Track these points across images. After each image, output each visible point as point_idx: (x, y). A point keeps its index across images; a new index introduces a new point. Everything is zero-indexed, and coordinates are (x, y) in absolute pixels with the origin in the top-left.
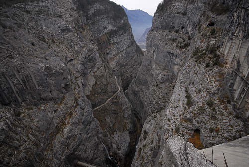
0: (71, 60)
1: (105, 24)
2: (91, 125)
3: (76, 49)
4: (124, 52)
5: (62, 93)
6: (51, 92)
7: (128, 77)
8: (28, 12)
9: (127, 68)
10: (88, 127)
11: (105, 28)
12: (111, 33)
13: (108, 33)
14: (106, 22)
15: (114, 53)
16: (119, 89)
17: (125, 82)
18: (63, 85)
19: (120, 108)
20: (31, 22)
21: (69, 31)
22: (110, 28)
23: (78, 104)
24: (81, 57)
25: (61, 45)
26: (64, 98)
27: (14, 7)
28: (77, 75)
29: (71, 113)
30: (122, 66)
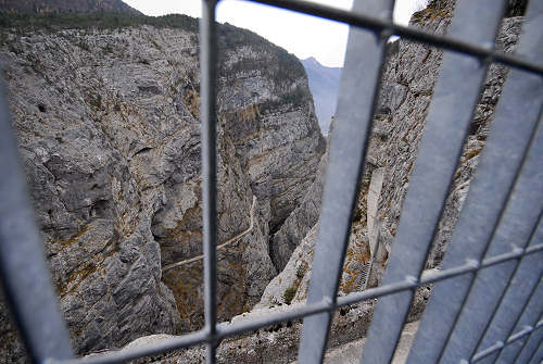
0: (146, 150)
1: (257, 86)
2: (140, 305)
3: (164, 127)
4: (288, 148)
5: (84, 217)
6: (50, 212)
7: (287, 203)
8: (84, 47)
9: (290, 181)
10: (128, 307)
11: (255, 94)
12: (266, 107)
13: (259, 105)
14: (260, 83)
15: (265, 147)
16: (252, 226)
17: (278, 211)
18: (88, 201)
19: (242, 272)
20: (83, 65)
21: (156, 91)
22: (265, 95)
23: (117, 249)
24: (171, 146)
25: (130, 118)
26: (83, 229)
27: (61, 35)
28: (152, 182)
29: (91, 268)
30: (277, 176)
